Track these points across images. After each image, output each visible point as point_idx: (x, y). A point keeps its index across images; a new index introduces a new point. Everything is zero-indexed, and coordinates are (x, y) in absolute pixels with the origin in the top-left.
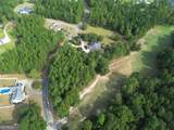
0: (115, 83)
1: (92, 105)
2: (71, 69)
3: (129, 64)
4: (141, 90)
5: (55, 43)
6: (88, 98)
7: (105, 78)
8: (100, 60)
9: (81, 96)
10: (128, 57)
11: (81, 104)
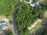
1: (35, 34)
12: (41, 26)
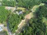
0: (27, 21)
1: (22, 28)
2: (14, 19)
3: (30, 16)
4: (34, 22)
5: (9, 13)
6: (20, 26)
7: (24, 20)
8: (22, 16)
9: (18, 26)
10: (29, 14)
11: (19, 29)
12: (25, 23)
